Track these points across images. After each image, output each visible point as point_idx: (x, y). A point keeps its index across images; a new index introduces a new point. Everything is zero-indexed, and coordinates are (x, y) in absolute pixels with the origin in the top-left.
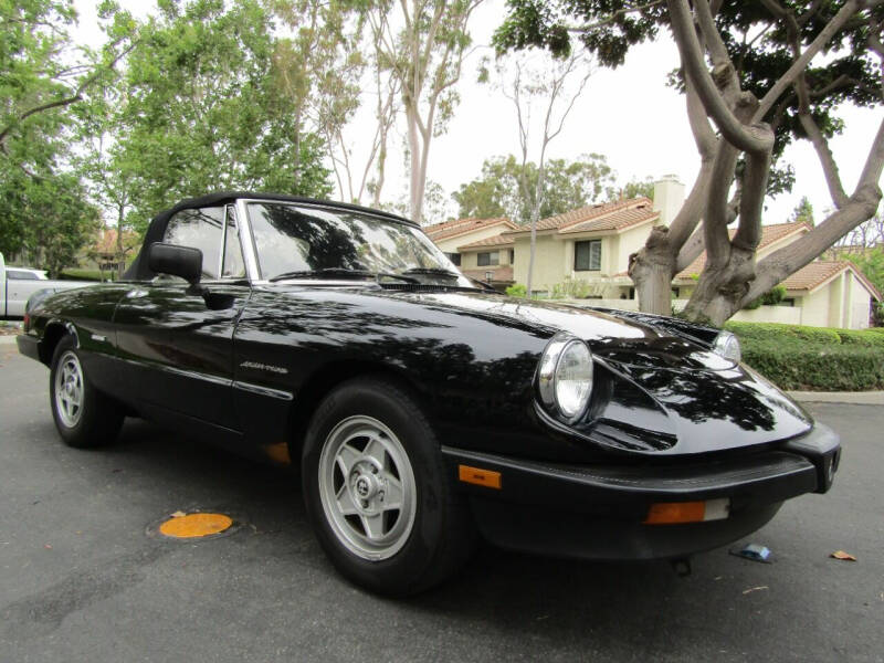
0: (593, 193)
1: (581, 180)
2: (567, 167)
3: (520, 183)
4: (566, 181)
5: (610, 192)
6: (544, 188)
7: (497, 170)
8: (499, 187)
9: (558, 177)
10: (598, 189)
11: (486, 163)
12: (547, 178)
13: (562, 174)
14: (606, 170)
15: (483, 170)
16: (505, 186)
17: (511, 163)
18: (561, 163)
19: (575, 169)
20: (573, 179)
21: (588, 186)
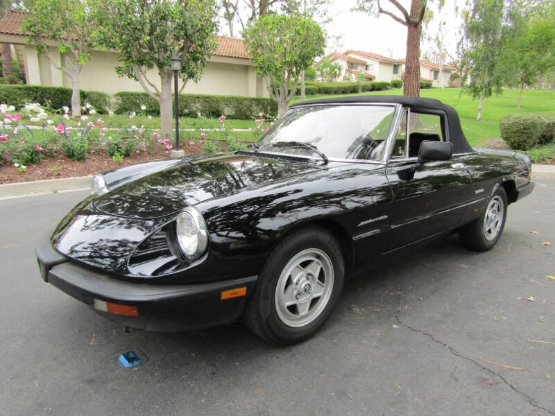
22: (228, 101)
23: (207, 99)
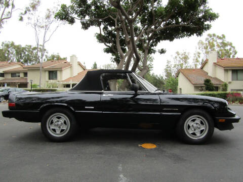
0: (41, 56)
1: (37, 52)
2: (32, 47)
3: (16, 51)
4: (32, 52)
5: (46, 56)
6: (25, 53)
7: (7, 46)
8: (9, 51)
9: (30, 51)
10: (42, 55)
11: (3, 43)
12: (26, 51)
13: (31, 50)
14: (45, 50)
15: (2, 45)
16: (11, 51)
17: (13, 44)
18: (31, 46)
19: (35, 49)
20: (35, 52)
21: (39, 54)
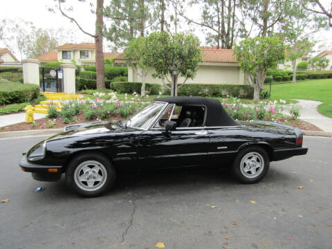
22: (225, 87)
23: (211, 86)
